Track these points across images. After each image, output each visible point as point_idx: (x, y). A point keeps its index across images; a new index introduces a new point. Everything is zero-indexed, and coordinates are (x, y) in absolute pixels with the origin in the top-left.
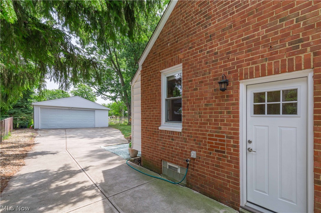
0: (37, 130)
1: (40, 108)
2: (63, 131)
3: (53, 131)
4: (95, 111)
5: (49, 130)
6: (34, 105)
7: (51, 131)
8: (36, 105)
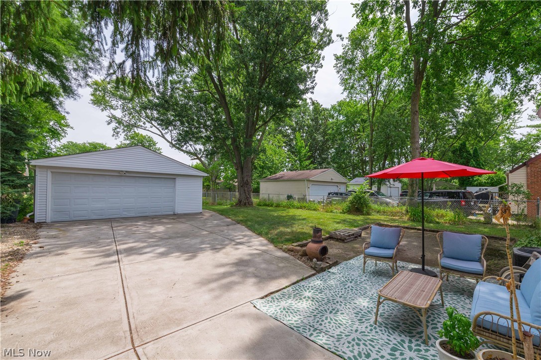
0: (41, 227)
1: (51, 172)
2: (105, 228)
3: (80, 230)
4: (175, 179)
5: (70, 225)
6: (35, 166)
7: (75, 229)
8: (40, 167)
